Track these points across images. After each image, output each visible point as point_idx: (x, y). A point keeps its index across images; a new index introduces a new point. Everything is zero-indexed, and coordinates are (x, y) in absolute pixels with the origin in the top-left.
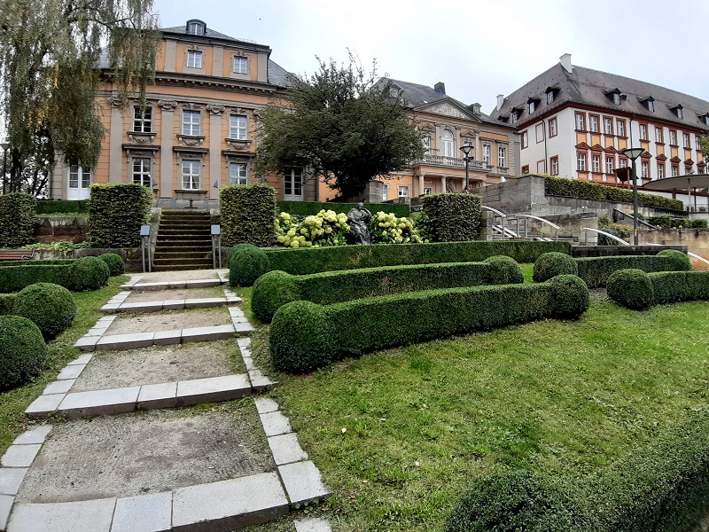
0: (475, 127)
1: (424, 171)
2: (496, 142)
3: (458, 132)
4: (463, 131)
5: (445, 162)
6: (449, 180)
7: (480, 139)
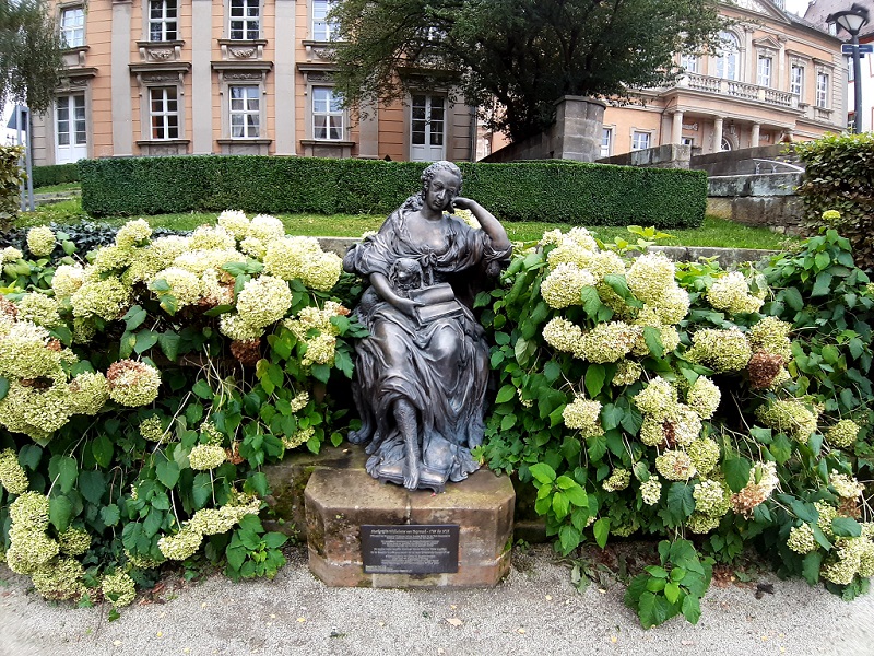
0: (780, 31)
1: (684, 105)
2: (815, 62)
3: (750, 37)
4: (759, 35)
5: (724, 89)
6: (730, 124)
7: (787, 53)
